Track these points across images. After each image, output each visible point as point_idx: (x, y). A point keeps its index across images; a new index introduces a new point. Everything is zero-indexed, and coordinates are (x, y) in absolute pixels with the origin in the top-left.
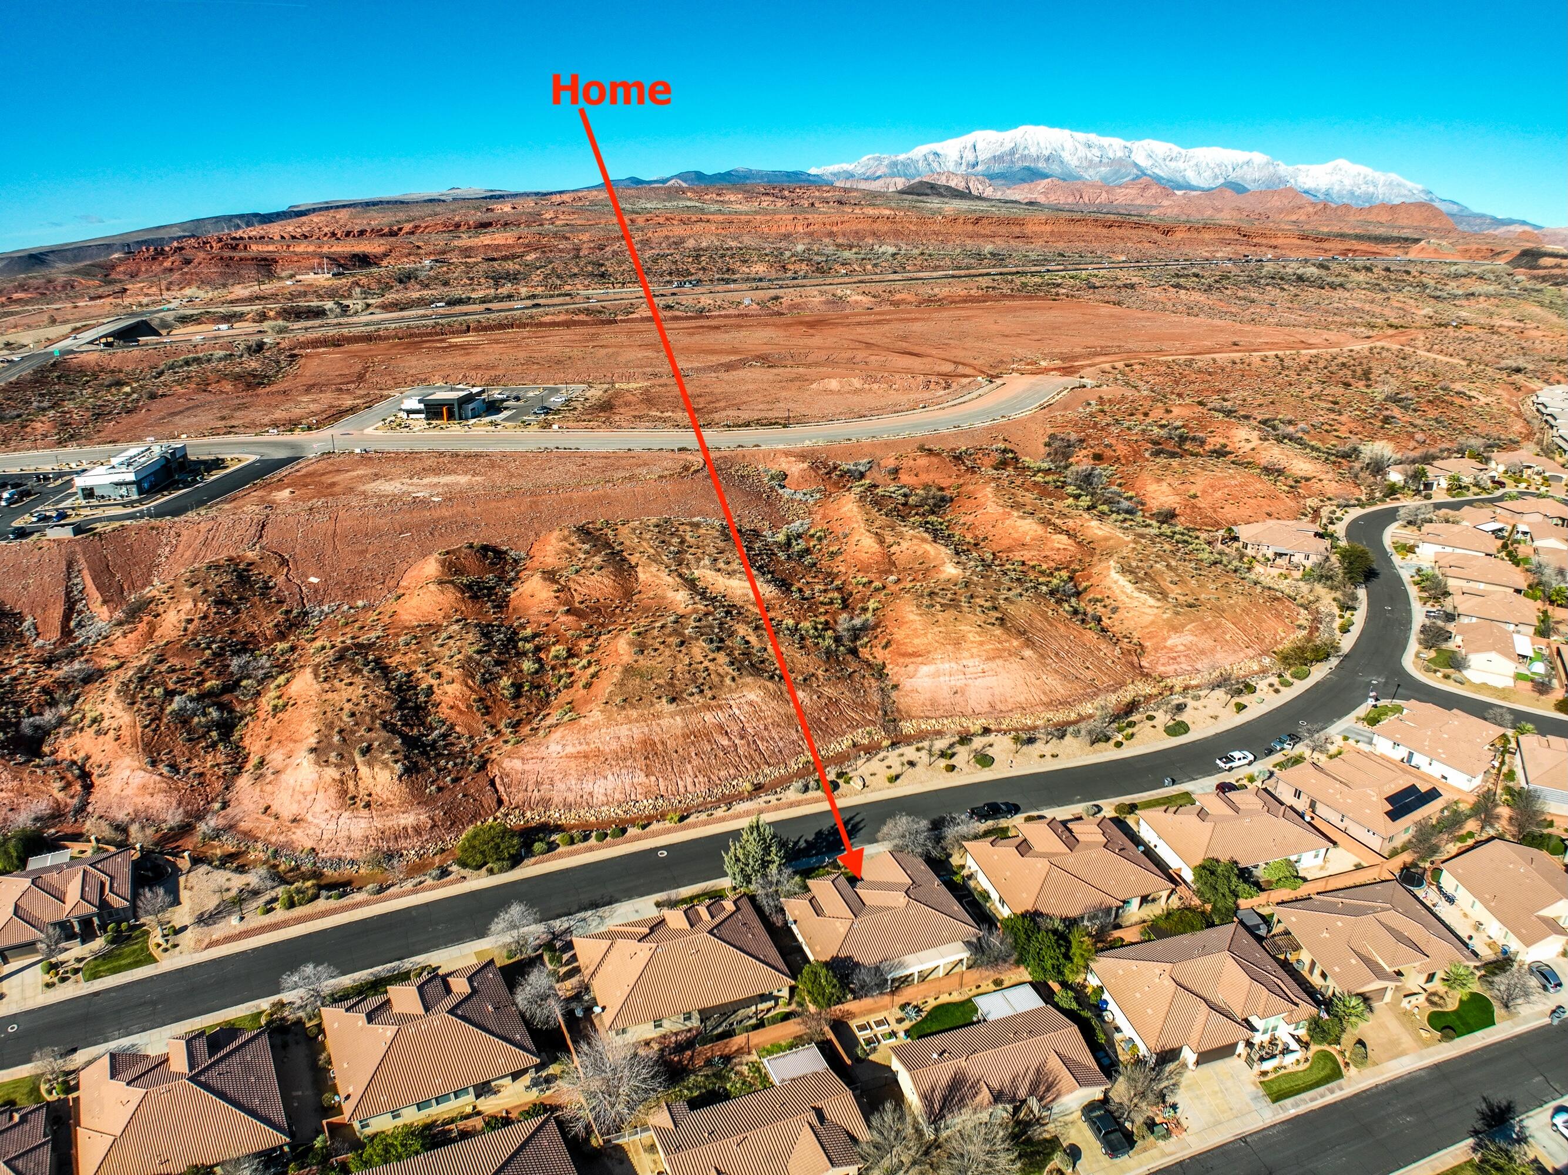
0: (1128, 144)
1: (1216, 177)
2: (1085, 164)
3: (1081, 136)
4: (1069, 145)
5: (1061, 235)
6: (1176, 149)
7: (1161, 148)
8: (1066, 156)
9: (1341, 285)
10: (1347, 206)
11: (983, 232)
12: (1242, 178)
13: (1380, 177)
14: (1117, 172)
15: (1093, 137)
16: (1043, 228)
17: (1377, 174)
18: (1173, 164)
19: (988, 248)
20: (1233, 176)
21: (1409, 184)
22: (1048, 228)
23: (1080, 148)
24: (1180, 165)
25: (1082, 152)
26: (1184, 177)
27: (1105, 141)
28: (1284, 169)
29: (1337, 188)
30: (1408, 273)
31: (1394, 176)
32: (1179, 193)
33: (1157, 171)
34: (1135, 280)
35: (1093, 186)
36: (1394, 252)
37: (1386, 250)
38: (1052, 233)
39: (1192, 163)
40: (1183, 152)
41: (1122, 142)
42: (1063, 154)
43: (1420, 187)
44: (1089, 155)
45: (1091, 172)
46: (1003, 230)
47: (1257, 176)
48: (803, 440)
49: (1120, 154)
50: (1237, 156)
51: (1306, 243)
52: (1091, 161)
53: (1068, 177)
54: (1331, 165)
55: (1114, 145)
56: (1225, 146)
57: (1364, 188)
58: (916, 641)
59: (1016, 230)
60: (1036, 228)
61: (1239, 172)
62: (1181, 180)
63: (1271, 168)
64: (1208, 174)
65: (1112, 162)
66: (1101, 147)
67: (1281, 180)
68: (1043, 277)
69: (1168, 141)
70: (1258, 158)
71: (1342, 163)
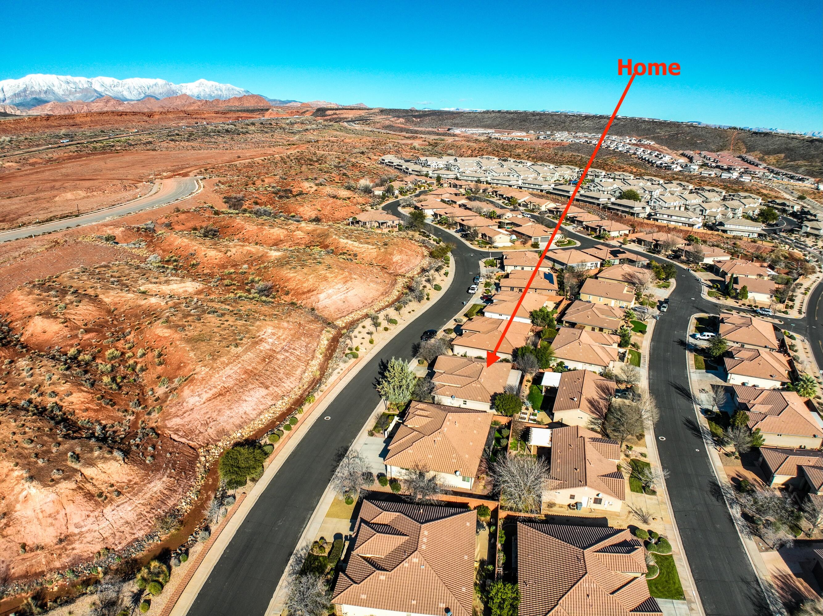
0: (90, 80)
1: (140, 94)
2: (67, 93)
3: (62, 78)
4: (56, 83)
5: (96, 122)
6: (116, 81)
7: (108, 81)
8: (56, 89)
9: (247, 132)
10: (217, 100)
11: (53, 124)
12: (154, 93)
13: (223, 86)
14: (86, 96)
15: (69, 78)
16: (86, 119)
17: (221, 85)
18: (116, 89)
19: (63, 131)
20: (148, 92)
21: (238, 89)
22: (89, 119)
23: (63, 84)
24: (120, 89)
25: (65, 86)
26: (122, 95)
27: (77, 79)
28: (174, 87)
29: (202, 94)
30: (271, 124)
31: (229, 85)
32: (125, 103)
33: (107, 93)
34: (150, 139)
35: (78, 103)
36: (258, 116)
37: (254, 116)
38: (92, 121)
39: (125, 87)
40: (120, 81)
41: (87, 79)
42: (54, 88)
43: (243, 89)
44: (69, 88)
45: (71, 97)
46: (63, 122)
47: (161, 91)
48: (104, 218)
49: (86, 86)
50: (150, 81)
51: (218, 115)
52: (70, 91)
53: (60, 101)
54: (197, 83)
55: (82, 81)
56: (142, 77)
57: (216, 92)
58: (305, 285)
59: (71, 121)
60: (82, 120)
61: (152, 90)
62: (121, 97)
63: (168, 86)
64: (135, 92)
65: (83, 90)
66: (75, 83)
67: (174, 92)
68: (102, 143)
69: (110, 77)
70: (160, 82)
71: (202, 80)
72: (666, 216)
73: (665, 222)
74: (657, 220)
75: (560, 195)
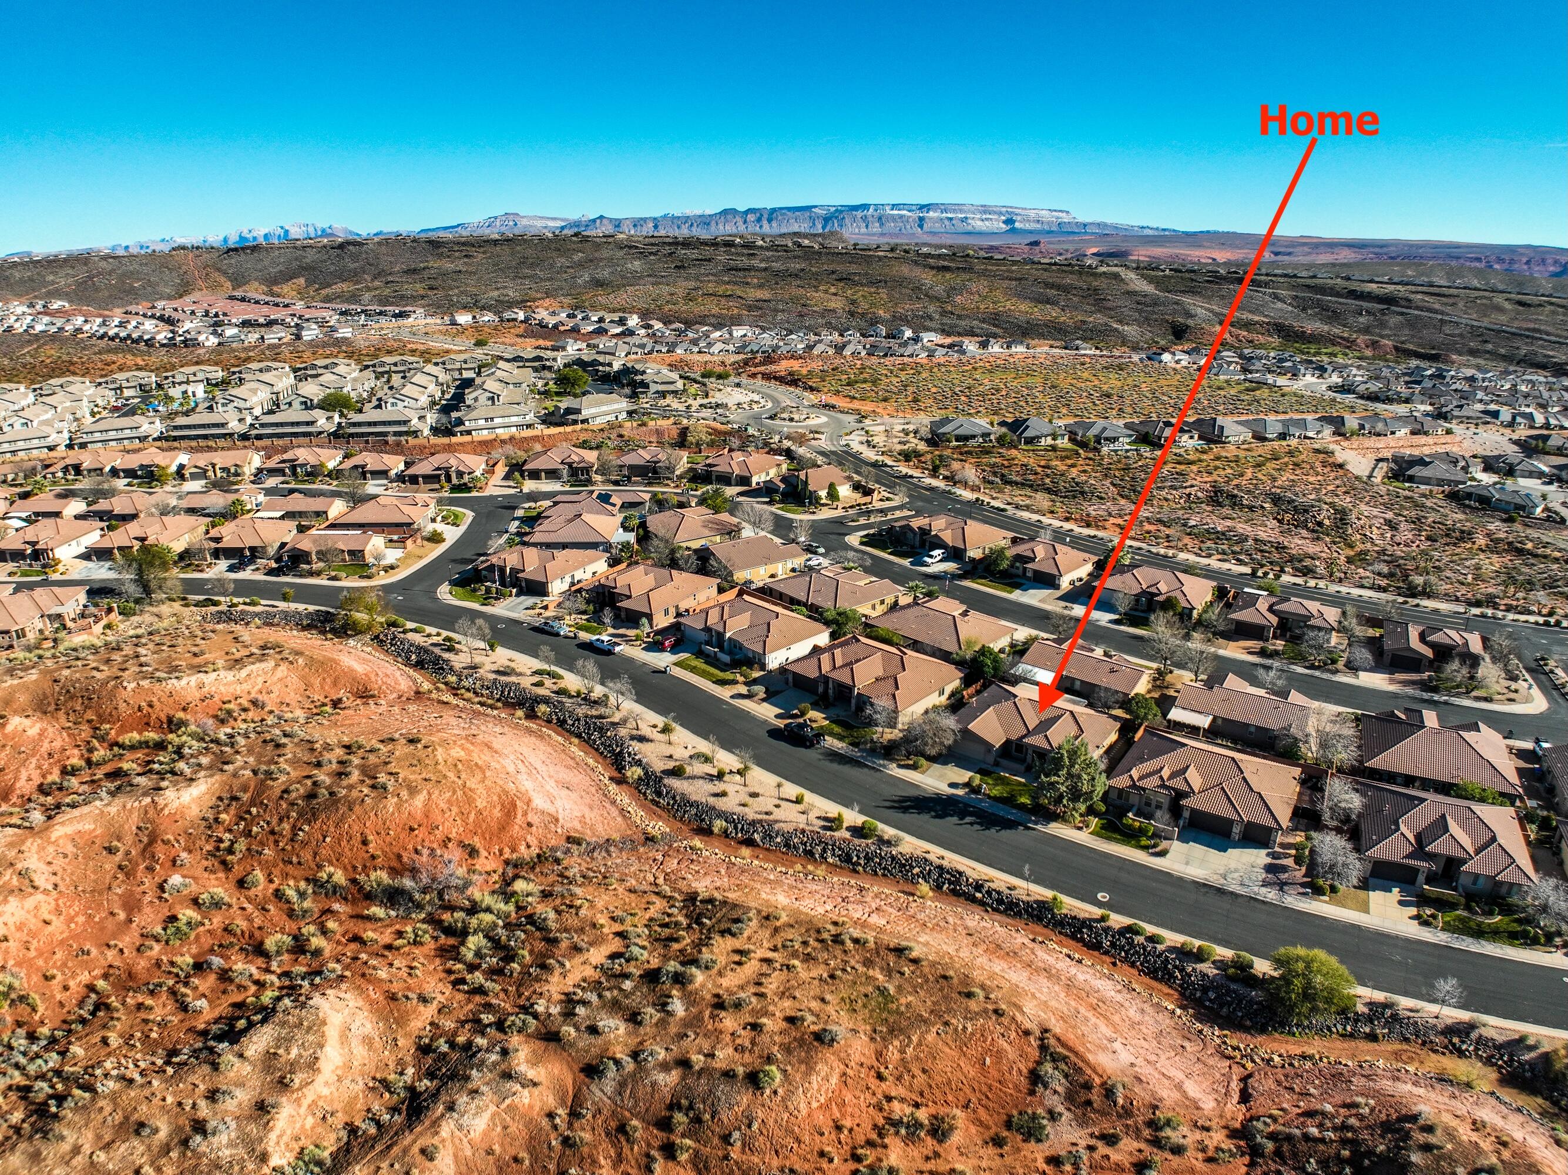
72: (482, 422)
73: (485, 432)
74: (469, 433)
75: (205, 437)
